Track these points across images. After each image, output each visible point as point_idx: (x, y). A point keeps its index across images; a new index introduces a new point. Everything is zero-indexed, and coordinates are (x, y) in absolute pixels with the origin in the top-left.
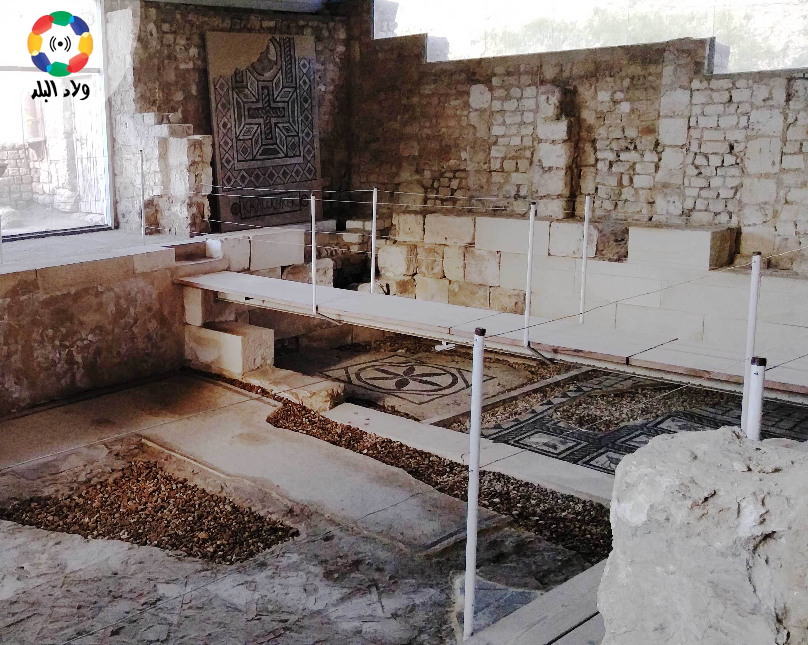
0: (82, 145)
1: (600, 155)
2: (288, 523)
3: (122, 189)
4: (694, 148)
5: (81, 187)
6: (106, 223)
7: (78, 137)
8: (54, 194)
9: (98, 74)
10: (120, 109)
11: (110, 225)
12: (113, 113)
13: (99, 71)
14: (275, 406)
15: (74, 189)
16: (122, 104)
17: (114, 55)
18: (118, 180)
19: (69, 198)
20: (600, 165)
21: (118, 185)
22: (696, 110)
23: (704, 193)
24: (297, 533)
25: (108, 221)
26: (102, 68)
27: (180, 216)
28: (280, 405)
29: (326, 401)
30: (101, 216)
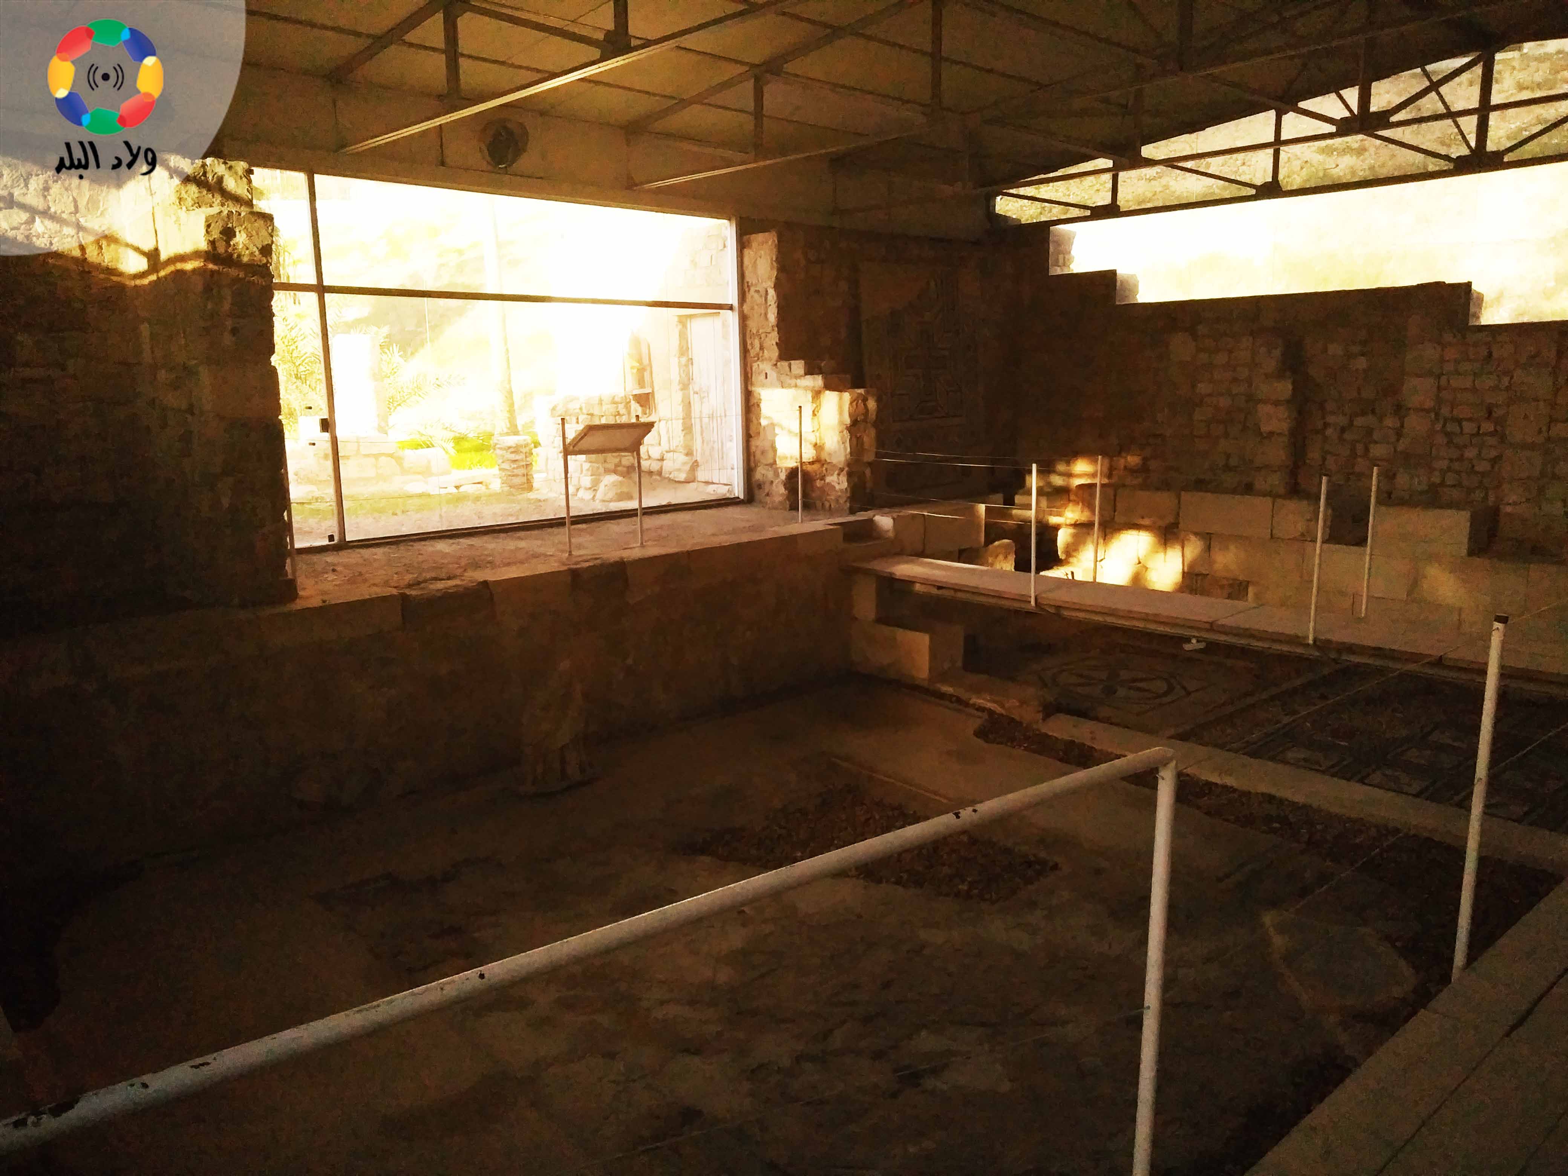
0: (702, 399)
1: (1331, 419)
2: (1043, 855)
3: (758, 454)
4: (1445, 411)
5: (699, 450)
6: (737, 495)
7: (697, 389)
8: (662, 459)
9: (730, 311)
10: (758, 354)
11: (742, 497)
12: (749, 360)
13: (731, 308)
14: (980, 717)
15: (689, 454)
16: (762, 348)
17: (752, 289)
18: (754, 443)
19: (684, 464)
20: (1329, 432)
21: (753, 449)
22: (1449, 367)
23: (1456, 466)
24: (1055, 867)
25: (738, 491)
26: (736, 304)
27: (837, 487)
28: (985, 716)
29: (1039, 712)
30: (727, 487)
